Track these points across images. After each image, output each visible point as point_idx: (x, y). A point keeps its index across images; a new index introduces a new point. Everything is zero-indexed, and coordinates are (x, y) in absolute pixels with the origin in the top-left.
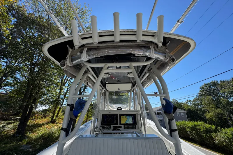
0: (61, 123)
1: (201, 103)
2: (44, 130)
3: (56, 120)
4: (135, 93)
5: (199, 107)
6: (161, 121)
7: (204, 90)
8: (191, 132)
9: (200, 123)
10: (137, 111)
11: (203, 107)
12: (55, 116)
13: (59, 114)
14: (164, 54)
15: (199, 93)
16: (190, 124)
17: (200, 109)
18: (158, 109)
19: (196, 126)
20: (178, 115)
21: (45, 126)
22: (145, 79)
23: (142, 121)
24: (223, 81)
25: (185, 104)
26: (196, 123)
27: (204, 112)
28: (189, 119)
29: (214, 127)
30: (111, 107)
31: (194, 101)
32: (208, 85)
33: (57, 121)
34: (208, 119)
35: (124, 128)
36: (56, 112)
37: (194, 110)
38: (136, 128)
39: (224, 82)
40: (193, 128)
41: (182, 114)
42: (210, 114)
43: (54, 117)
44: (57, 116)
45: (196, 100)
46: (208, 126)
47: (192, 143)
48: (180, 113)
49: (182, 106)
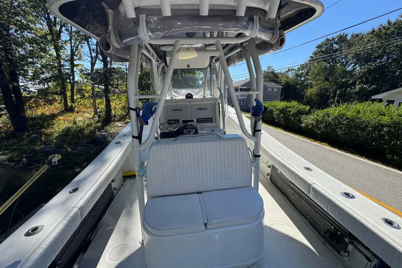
0: (84, 112)
1: (308, 72)
2: (62, 124)
3: (74, 108)
4: (212, 69)
5: (302, 79)
6: (243, 101)
7: (321, 51)
8: (278, 115)
9: (294, 103)
10: (216, 99)
11: (308, 79)
12: (69, 101)
13: (75, 97)
14: (272, 31)
15: (311, 57)
16: (281, 105)
17: (303, 82)
18: (243, 83)
19: (287, 107)
20: (270, 92)
21: (60, 118)
22: (235, 54)
23: (221, 110)
24: (356, 33)
25: (285, 75)
26: (288, 104)
27: (306, 87)
28: (283, 96)
29: (308, 108)
30: (175, 92)
31: (299, 69)
32: (331, 41)
33: (76, 109)
34: (306, 97)
35: (197, 122)
36: (69, 94)
37: (294, 85)
38: (212, 121)
39: (357, 35)
40: (283, 111)
41: (275, 90)
42: (312, 90)
43: (67, 104)
44: (73, 101)
45: (303, 67)
46: (302, 107)
47: (276, 127)
48: (273, 89)
49: (278, 78)
